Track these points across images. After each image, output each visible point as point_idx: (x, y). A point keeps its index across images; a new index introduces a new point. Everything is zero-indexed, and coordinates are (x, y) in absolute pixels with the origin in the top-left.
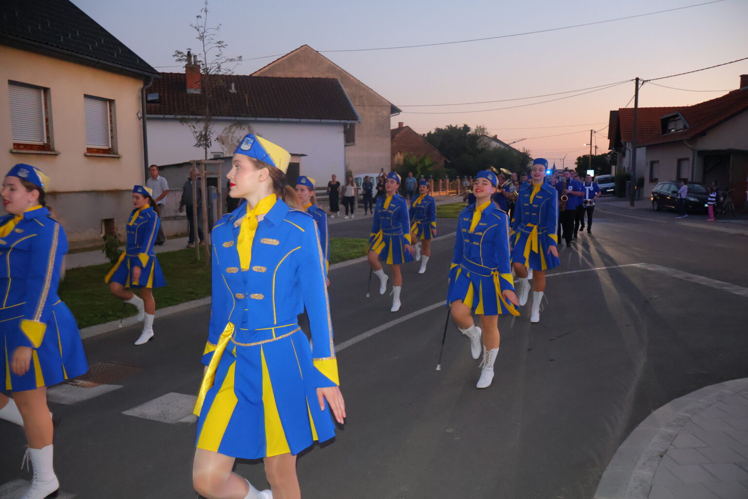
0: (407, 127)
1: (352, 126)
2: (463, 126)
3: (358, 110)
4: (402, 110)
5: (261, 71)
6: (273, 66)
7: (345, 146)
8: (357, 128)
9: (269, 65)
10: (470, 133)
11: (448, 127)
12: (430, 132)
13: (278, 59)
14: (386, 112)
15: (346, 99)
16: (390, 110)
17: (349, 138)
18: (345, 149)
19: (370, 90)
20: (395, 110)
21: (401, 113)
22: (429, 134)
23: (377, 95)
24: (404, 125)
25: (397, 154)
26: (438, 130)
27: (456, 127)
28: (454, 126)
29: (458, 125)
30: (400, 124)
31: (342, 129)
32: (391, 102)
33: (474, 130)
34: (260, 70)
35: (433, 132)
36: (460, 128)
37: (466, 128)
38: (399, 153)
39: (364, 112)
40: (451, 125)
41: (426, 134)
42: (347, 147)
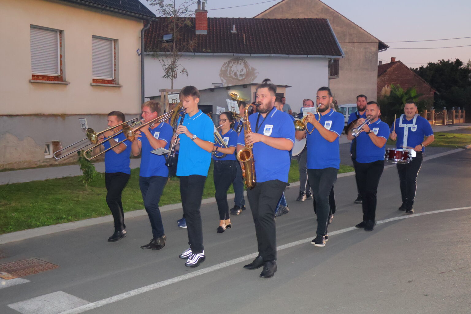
0: (399, 61)
1: (336, 61)
2: (455, 60)
3: (343, 48)
4: (389, 46)
5: (262, 14)
6: (273, 9)
7: (330, 78)
8: (341, 63)
9: (269, 8)
10: (462, 66)
11: (441, 61)
12: (422, 67)
13: (278, 3)
14: (374, 48)
15: (332, 36)
16: (378, 46)
17: (334, 71)
18: (329, 80)
19: (360, 29)
20: (382, 46)
21: (388, 49)
22: (422, 68)
23: (366, 33)
24: (396, 60)
25: (384, 86)
26: (431, 64)
27: (448, 61)
28: (446, 60)
29: (450, 60)
30: (393, 59)
31: (327, 63)
32: (378, 39)
33: (466, 65)
34: (261, 13)
35: (425, 67)
36: (452, 63)
37: (458, 62)
38: (386, 85)
39: (353, 48)
40: (443, 60)
41: (419, 68)
42: (331, 80)
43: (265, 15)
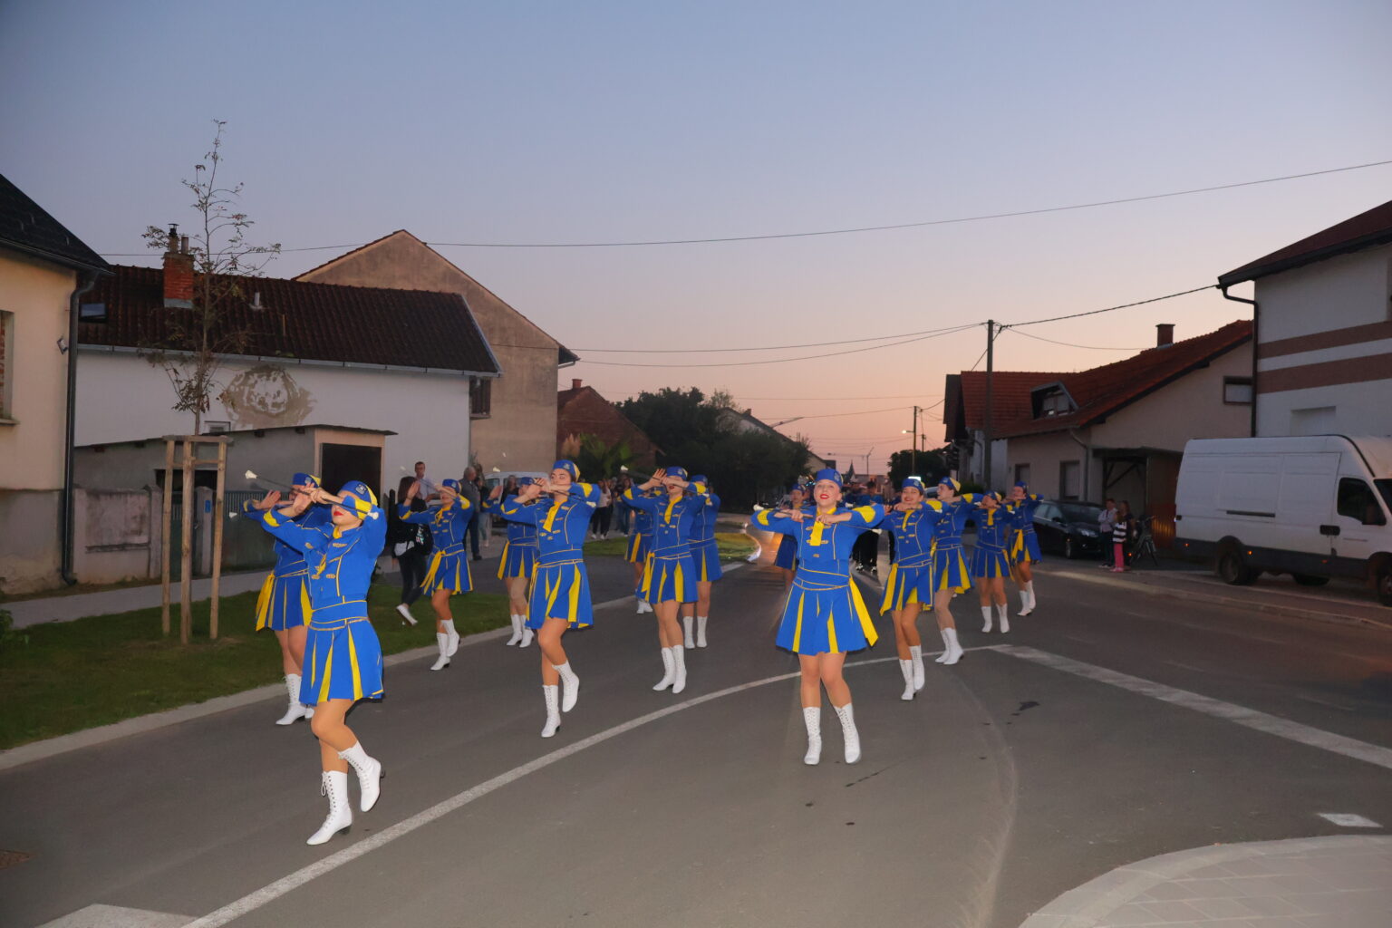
0: (589, 388)
1: (486, 383)
2: (691, 390)
3: (497, 354)
4: (579, 357)
5: (314, 272)
6: (338, 264)
7: (471, 419)
8: (494, 385)
9: (330, 262)
10: (702, 403)
11: (664, 390)
12: (630, 400)
13: (349, 254)
14: (550, 359)
15: (476, 332)
16: (557, 357)
17: (480, 404)
18: (470, 422)
19: (523, 320)
20: (566, 356)
21: (577, 362)
22: (629, 402)
23: (534, 329)
24: (583, 385)
25: (568, 437)
26: (645, 396)
27: (678, 392)
28: (674, 389)
29: (681, 388)
30: (576, 382)
31: (466, 387)
32: (558, 341)
33: (710, 399)
34: (311, 271)
35: (635, 400)
36: (685, 394)
37: (696, 395)
38: (571, 436)
39: (509, 358)
40: (669, 389)
41: (623, 402)
42: (474, 422)
43: (321, 275)
